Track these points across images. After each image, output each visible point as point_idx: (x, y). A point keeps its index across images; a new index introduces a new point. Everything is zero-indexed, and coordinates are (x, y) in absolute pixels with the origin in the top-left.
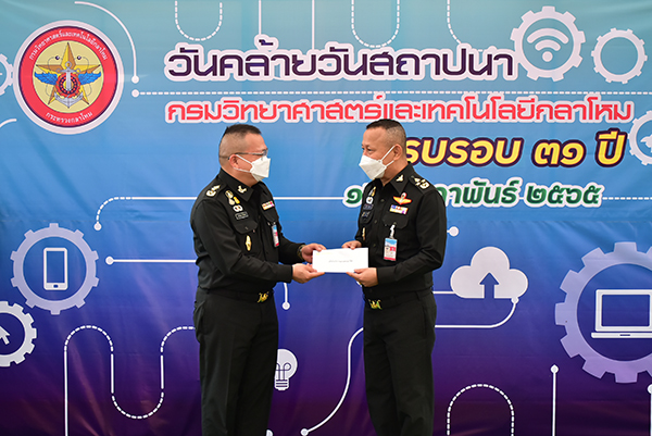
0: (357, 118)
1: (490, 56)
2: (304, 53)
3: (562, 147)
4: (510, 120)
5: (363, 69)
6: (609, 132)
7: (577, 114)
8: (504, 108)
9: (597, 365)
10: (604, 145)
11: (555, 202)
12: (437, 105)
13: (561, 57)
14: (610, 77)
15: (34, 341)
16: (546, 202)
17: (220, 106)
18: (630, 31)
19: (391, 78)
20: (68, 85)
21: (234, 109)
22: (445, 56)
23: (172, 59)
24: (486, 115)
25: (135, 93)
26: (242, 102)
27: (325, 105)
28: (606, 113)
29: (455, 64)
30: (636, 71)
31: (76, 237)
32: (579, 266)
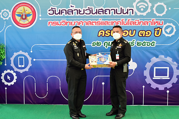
0: (95, 25)
1: (128, 10)
2: (82, 9)
3: (146, 32)
4: (133, 25)
5: (96, 13)
6: (157, 28)
7: (149, 24)
8: (131, 22)
9: (154, 86)
10: (156, 31)
11: (144, 46)
12: (115, 22)
13: (145, 10)
14: (158, 15)
15: (16, 79)
16: (142, 45)
17: (61, 22)
18: (163, 3)
19: (103, 15)
20: (24, 17)
21: (64, 23)
22: (117, 10)
23: (49, 11)
24: (127, 24)
25: (40, 19)
26: (66, 21)
27: (87, 22)
28: (157, 23)
29: (119, 12)
30: (164, 13)
31: (26, 54)
32: (150, 61)
